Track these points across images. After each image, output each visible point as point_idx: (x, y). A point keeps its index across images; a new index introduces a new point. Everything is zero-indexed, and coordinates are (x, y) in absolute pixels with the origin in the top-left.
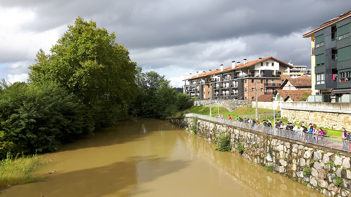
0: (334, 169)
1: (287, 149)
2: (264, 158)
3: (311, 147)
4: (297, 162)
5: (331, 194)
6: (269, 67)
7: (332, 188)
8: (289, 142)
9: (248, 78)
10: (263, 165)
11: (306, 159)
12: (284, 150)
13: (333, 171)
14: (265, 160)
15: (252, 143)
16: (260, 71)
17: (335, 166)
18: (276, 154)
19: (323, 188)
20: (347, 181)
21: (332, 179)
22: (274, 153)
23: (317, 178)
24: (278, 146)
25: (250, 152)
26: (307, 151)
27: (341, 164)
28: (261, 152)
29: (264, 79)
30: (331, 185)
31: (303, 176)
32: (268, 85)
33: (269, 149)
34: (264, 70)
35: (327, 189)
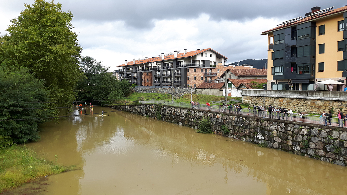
0: (332, 141)
1: (282, 128)
2: (254, 136)
3: (307, 126)
4: (293, 138)
5: (329, 160)
6: (208, 58)
7: (330, 155)
8: (284, 123)
9: (191, 68)
10: (253, 142)
11: (303, 136)
12: (278, 129)
13: (331, 142)
14: (255, 139)
15: (239, 125)
16: (200, 61)
17: (332, 139)
18: (269, 133)
19: (321, 157)
20: (344, 149)
21: (330, 149)
22: (266, 133)
23: (314, 149)
24: (271, 126)
25: (237, 133)
26: (304, 129)
27: (338, 137)
28: (250, 132)
29: (204, 68)
30: (329, 153)
31: (299, 149)
32: (207, 74)
33: (260, 129)
34: (204, 60)
35: (325, 157)
